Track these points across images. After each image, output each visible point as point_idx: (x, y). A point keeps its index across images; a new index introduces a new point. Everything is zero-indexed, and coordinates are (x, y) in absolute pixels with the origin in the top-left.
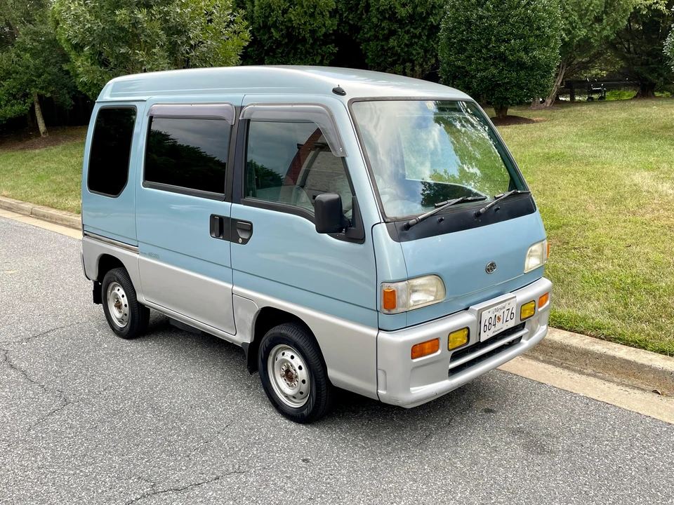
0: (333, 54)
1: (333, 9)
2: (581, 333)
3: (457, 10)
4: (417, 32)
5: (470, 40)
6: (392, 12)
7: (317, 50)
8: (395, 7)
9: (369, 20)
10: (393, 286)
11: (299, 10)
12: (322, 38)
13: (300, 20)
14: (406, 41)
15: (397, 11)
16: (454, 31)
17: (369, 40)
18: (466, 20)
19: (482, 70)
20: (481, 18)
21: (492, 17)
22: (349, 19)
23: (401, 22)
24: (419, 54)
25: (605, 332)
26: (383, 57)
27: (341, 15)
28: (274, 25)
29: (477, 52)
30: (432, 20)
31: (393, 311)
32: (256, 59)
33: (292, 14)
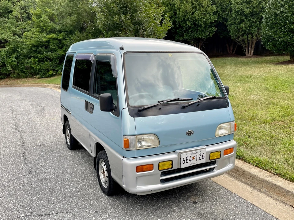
0: (215, 31)
1: (215, 11)
2: (266, 170)
3: (271, 9)
4: (254, 20)
5: (276, 23)
6: (242, 11)
7: (207, 30)
8: (244, 9)
9: (232, 15)
10: (128, 138)
11: (199, 13)
12: (209, 24)
13: (199, 17)
14: (248, 25)
15: (244, 11)
16: (269, 19)
17: (231, 24)
18: (275, 14)
19: (282, 37)
20: (282, 12)
21: (288, 12)
22: (223, 16)
23: (246, 16)
24: (255, 30)
25: (277, 171)
26: (238, 32)
27: (219, 14)
28: (188, 20)
29: (280, 29)
30: (262, 14)
31: (128, 149)
32: (180, 34)
33: (196, 15)
